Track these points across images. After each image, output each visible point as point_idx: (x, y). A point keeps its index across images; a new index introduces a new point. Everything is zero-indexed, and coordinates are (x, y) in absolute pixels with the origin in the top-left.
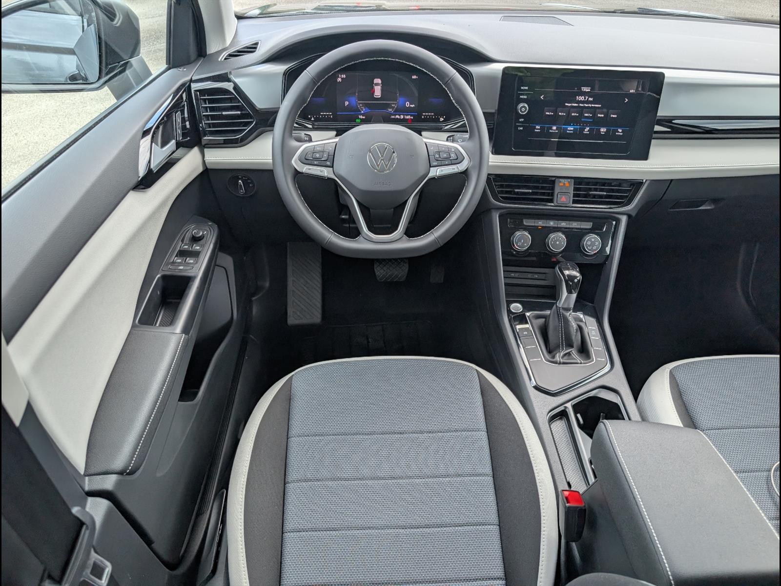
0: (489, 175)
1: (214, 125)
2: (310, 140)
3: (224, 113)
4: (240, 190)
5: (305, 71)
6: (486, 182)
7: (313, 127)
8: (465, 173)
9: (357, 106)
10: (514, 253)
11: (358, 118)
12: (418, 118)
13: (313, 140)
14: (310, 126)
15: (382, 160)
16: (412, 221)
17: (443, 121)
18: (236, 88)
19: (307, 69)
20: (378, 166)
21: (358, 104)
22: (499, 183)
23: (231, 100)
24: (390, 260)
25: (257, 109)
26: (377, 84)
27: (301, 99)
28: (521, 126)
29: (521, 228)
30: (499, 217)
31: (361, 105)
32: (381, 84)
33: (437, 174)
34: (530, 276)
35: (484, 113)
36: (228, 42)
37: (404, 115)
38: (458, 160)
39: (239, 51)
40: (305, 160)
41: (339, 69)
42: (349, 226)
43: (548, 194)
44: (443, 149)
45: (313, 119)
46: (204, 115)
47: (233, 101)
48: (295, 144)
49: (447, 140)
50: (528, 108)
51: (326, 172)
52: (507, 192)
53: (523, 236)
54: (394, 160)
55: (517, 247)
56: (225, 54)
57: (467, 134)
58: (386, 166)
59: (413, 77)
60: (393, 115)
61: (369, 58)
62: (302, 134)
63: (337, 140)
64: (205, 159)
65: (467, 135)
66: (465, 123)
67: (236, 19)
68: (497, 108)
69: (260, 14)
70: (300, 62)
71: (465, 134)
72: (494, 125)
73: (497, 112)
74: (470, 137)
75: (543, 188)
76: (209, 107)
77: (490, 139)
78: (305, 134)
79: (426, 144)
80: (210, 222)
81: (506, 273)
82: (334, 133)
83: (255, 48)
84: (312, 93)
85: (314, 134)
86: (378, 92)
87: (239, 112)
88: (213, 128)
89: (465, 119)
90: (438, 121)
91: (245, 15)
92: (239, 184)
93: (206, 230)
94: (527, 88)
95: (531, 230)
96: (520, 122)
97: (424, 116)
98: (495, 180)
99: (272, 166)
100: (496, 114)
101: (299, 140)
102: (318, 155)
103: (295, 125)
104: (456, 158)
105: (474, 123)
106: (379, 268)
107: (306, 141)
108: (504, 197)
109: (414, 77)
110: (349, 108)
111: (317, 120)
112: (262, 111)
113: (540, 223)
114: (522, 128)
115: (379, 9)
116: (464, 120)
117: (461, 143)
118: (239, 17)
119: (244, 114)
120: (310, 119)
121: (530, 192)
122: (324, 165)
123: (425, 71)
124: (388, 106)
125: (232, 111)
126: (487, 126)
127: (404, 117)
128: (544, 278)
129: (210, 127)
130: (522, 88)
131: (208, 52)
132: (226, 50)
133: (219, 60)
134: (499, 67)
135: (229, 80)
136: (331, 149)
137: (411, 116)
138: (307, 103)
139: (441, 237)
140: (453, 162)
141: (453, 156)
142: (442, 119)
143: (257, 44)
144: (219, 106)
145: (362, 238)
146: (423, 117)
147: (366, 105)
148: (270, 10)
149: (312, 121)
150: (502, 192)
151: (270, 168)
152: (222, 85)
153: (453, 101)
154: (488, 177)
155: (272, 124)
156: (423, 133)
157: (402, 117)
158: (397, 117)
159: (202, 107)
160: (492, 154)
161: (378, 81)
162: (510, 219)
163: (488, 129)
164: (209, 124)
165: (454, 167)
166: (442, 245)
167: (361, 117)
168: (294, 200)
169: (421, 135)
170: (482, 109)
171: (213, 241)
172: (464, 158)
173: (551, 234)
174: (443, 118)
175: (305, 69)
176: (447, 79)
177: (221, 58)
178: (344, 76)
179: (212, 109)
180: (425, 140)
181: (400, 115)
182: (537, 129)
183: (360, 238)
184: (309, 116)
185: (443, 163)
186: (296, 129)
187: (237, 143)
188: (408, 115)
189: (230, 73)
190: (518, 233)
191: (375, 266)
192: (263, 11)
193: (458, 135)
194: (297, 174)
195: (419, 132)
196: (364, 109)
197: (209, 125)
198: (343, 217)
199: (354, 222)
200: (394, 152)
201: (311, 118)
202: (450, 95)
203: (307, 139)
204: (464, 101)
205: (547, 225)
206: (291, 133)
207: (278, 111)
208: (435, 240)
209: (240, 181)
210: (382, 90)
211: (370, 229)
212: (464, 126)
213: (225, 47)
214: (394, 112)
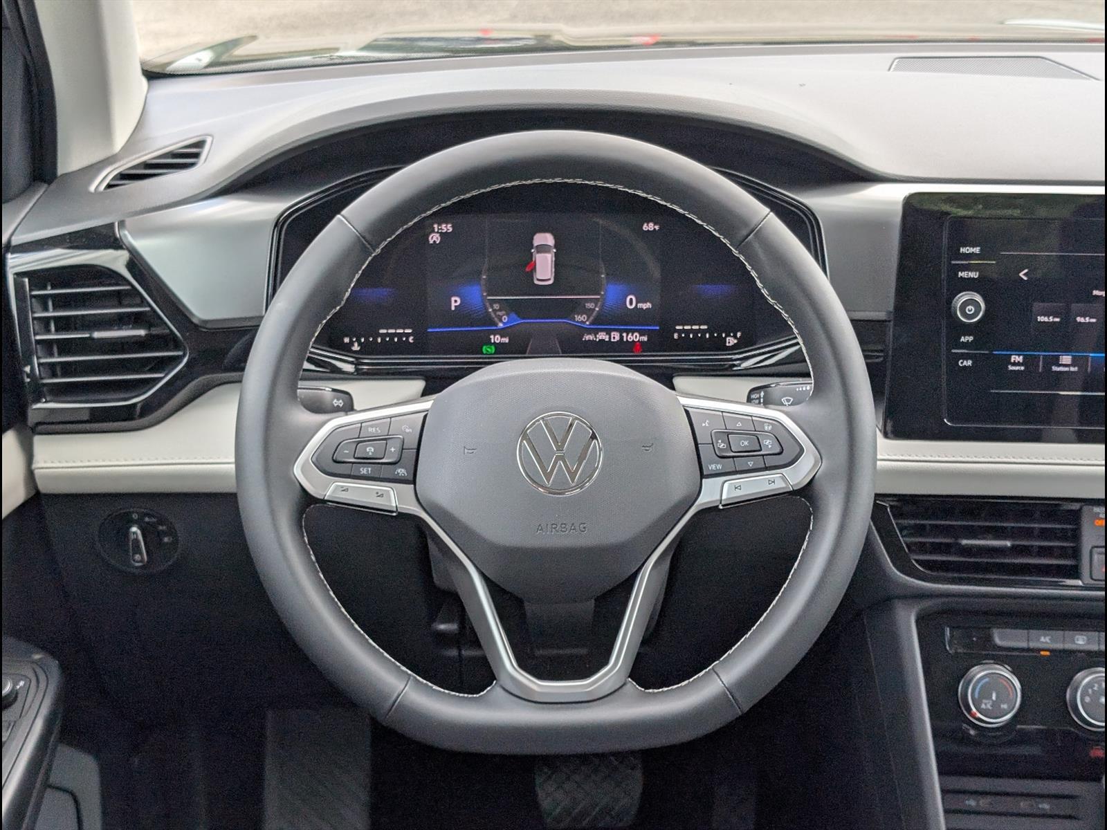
0: (877, 496)
1: (67, 369)
2: (349, 408)
3: (97, 335)
4: (134, 554)
5: (338, 216)
6: (873, 518)
7: (357, 370)
8: (807, 494)
9: (486, 309)
10: (972, 732)
11: (489, 343)
12: (662, 341)
13: (355, 407)
14: (349, 368)
15: (558, 458)
16: (651, 638)
17: (734, 347)
18: (136, 264)
19: (344, 212)
20: (548, 476)
21: (488, 304)
22: (912, 522)
23: (119, 298)
24: (584, 758)
25: (195, 321)
26: (543, 249)
27: (324, 293)
28: (966, 357)
29: (987, 657)
30: (917, 622)
31: (496, 306)
32: (556, 246)
33: (724, 497)
34: (1024, 805)
35: (855, 323)
36: (120, 140)
37: (621, 331)
38: (785, 456)
39: (147, 165)
40: (332, 464)
41: (435, 209)
42: (460, 655)
43: (1063, 552)
44: (739, 424)
45: (356, 347)
46: (38, 342)
47: (125, 302)
48: (304, 418)
49: (749, 400)
50: (983, 305)
51: (393, 498)
52: (937, 548)
53: (994, 683)
54: (594, 458)
55: (979, 715)
56: (108, 174)
57: (806, 380)
58: (573, 475)
59: (645, 227)
60: (589, 331)
61: (521, 179)
62: (326, 389)
63: (427, 404)
64: (34, 466)
65: (807, 386)
66: (800, 350)
67: (144, 81)
68: (891, 309)
69: (211, 65)
70: (322, 192)
71: (801, 380)
72: (885, 357)
73: (892, 317)
74: (818, 389)
75: (1044, 534)
76: (56, 319)
77: (877, 391)
78: (334, 390)
79: (687, 412)
80: (37, 653)
81: (950, 796)
82: (419, 385)
83: (196, 155)
84: (357, 276)
85: (361, 391)
86: (544, 268)
87: (142, 332)
88: (64, 376)
89: (800, 340)
90: (721, 346)
91: (169, 69)
92: (132, 537)
93: (25, 677)
94: (977, 250)
95: (1020, 662)
96: (965, 345)
97: (680, 332)
98: (899, 514)
99: (234, 480)
100: (892, 323)
101: (316, 407)
102: (370, 450)
103: (307, 365)
104: (778, 450)
105: (827, 351)
106: (550, 787)
107: (337, 410)
108: (928, 561)
109: (649, 227)
110: (462, 316)
111: (367, 349)
112: (209, 326)
113: (1045, 640)
114: (969, 363)
115: (543, 47)
116: (797, 344)
117: (791, 409)
118: (153, 75)
119: (158, 337)
120: (347, 349)
121: (1006, 547)
122: (390, 476)
123: (681, 211)
124: (575, 307)
125: (120, 329)
126: (866, 357)
127: (621, 337)
128: (1069, 812)
129: (54, 375)
130: (963, 250)
131: (61, 170)
132: (111, 163)
133: (92, 188)
134: (893, 195)
135: (116, 244)
136: (409, 431)
137: (642, 333)
138: (343, 303)
139: (741, 683)
140: (771, 461)
141: (769, 444)
142: (731, 341)
143: (200, 144)
144: (83, 316)
145: (499, 690)
146: (676, 336)
147: (512, 307)
148: (240, 52)
149: (356, 352)
150: (922, 548)
151: (229, 486)
152: (96, 258)
153: (764, 292)
154: (875, 505)
155: (239, 365)
156: (678, 381)
157: (616, 336)
158: (602, 336)
159: (34, 319)
160: (886, 435)
161: (545, 239)
162: (952, 629)
163: (870, 367)
164: (52, 366)
165: (775, 475)
166: (746, 709)
167: (497, 339)
168: (297, 583)
169: (673, 388)
170: (847, 311)
171: (44, 711)
172: (802, 450)
173: (1079, 675)
174: (735, 337)
175: (338, 212)
176: (745, 232)
177: (98, 183)
178: (447, 228)
179: (64, 324)
180: (684, 401)
181: (608, 332)
182: (1015, 364)
183: (494, 692)
184: (347, 340)
185: (740, 464)
186: (309, 376)
187: (132, 419)
188: (633, 331)
189: (122, 224)
190: (979, 673)
191: (539, 780)
192: (219, 55)
193: (781, 385)
194: (308, 506)
195: (666, 379)
196: (505, 319)
197: (52, 369)
198: (442, 627)
199: (476, 643)
200: (594, 437)
201: (351, 343)
202: (753, 274)
203: (340, 403)
204: (794, 290)
205: (1068, 646)
206: (294, 388)
207: (259, 326)
208: (725, 694)
209: (134, 529)
210: (558, 265)
211: (524, 662)
212: (797, 358)
213: (109, 154)
214: (592, 324)
